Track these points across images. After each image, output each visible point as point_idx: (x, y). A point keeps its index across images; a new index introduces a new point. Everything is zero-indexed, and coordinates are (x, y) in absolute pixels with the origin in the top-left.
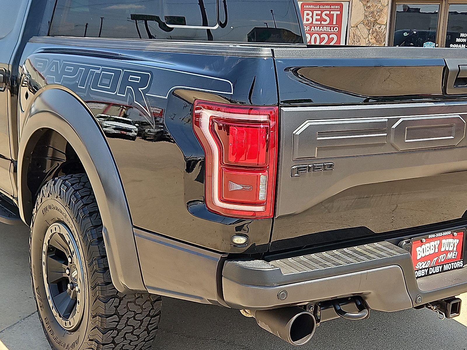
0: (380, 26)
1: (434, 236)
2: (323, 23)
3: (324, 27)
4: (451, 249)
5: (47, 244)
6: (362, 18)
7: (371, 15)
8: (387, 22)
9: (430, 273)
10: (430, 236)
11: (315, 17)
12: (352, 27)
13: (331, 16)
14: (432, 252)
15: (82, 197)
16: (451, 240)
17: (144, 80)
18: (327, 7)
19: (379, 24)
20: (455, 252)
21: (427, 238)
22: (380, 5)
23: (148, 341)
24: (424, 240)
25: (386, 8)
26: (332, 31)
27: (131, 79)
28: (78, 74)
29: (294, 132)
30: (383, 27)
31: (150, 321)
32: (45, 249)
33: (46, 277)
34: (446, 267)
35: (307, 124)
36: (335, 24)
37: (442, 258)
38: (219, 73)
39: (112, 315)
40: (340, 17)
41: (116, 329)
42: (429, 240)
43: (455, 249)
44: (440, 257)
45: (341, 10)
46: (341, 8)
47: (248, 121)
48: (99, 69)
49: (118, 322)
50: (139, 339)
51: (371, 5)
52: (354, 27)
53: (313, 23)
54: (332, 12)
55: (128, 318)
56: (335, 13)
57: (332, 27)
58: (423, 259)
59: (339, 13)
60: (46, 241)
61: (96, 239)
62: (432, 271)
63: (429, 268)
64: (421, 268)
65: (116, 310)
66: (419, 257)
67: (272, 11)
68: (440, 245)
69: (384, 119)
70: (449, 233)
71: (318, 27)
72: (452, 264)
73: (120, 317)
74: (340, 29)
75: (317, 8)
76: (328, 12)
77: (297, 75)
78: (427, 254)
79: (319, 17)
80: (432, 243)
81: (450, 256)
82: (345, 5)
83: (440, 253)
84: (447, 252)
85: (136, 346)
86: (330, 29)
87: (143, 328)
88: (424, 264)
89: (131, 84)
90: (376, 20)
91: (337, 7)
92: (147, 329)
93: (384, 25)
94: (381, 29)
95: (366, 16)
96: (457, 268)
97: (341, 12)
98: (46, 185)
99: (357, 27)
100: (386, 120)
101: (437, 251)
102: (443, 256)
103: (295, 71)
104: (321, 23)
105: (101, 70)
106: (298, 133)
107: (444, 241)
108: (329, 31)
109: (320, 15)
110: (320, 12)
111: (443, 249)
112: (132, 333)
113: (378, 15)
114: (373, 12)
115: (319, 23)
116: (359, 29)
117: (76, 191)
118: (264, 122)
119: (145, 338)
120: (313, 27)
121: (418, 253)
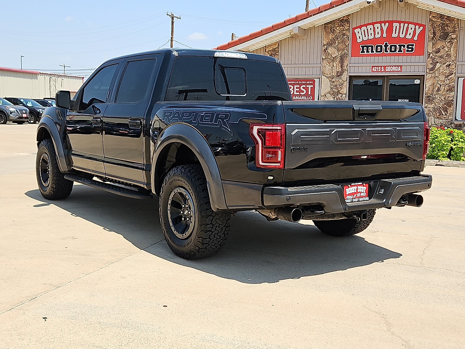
0: (342, 95)
1: (354, 184)
2: (301, 93)
3: (302, 97)
4: (363, 191)
5: (171, 200)
6: (329, 89)
7: (335, 88)
8: (346, 93)
9: (353, 201)
10: (352, 184)
11: (295, 90)
12: (322, 96)
13: (307, 89)
14: (353, 192)
15: (193, 173)
16: (362, 187)
17: (227, 116)
18: (304, 82)
19: (341, 93)
20: (364, 193)
21: (351, 185)
22: (341, 80)
23: (224, 240)
24: (349, 186)
25: (345, 83)
26: (308, 99)
27: (220, 116)
28: (192, 116)
29: (291, 134)
30: (344, 96)
31: (225, 229)
32: (170, 202)
33: (170, 216)
34: (360, 199)
35: (296, 131)
36: (310, 94)
37: (358, 195)
38: (260, 112)
39: (210, 224)
40: (313, 89)
41: (211, 231)
42: (352, 186)
43: (365, 192)
44: (358, 194)
45: (314, 84)
46: (314, 82)
47: (272, 129)
48: (203, 113)
49: (212, 228)
50: (220, 238)
51: (335, 81)
52: (323, 96)
53: (295, 94)
54: (307, 86)
55: (216, 227)
56: (310, 86)
57: (308, 97)
58: (349, 194)
59: (312, 86)
60: (171, 198)
61: (201, 190)
62: (354, 200)
63: (352, 199)
64: (348, 198)
65: (211, 222)
66: (347, 193)
67: (268, 86)
68: (357, 189)
69: (328, 130)
70: (361, 183)
71: (298, 97)
72: (364, 198)
73: (213, 225)
74: (313, 98)
75: (297, 83)
76: (305, 86)
77: (292, 111)
78: (351, 192)
79: (298, 90)
80: (353, 188)
81: (362, 194)
82: (317, 81)
83: (357, 192)
84: (361, 193)
85: (219, 242)
86: (307, 98)
87: (222, 232)
88: (350, 197)
89: (220, 118)
90: (339, 91)
91: (310, 82)
92: (224, 233)
93: (345, 94)
94: (342, 97)
95: (332, 88)
96: (366, 200)
97: (314, 86)
98: (171, 170)
99: (326, 96)
100: (329, 130)
101: (356, 191)
102: (359, 194)
103: (292, 110)
104: (300, 93)
105: (204, 113)
106: (293, 134)
107: (359, 187)
108: (306, 99)
109: (299, 88)
110: (299, 86)
111: (359, 191)
112: (218, 234)
113: (340, 87)
114: (336, 86)
115: (299, 93)
116: (327, 97)
117: (190, 170)
118: (279, 130)
119: (223, 238)
120: (294, 97)
121: (347, 191)
